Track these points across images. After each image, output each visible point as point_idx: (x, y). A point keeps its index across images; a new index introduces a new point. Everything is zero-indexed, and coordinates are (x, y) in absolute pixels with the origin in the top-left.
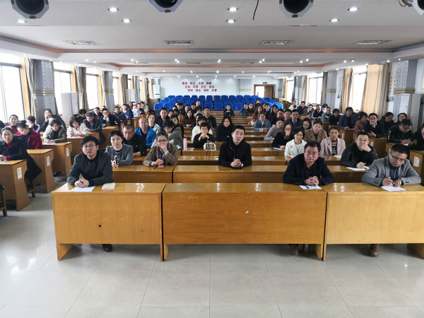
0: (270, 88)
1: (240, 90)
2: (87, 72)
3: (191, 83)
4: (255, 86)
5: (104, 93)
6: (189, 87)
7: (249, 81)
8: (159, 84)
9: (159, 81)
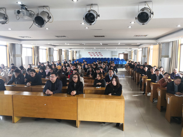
0: (126, 55)
1: (112, 56)
2: (40, 48)
3: (92, 53)
4: (119, 54)
5: (48, 56)
6: (91, 54)
7: (116, 52)
8: (79, 53)
9: (79, 52)
